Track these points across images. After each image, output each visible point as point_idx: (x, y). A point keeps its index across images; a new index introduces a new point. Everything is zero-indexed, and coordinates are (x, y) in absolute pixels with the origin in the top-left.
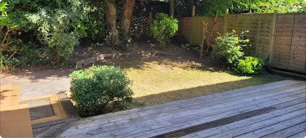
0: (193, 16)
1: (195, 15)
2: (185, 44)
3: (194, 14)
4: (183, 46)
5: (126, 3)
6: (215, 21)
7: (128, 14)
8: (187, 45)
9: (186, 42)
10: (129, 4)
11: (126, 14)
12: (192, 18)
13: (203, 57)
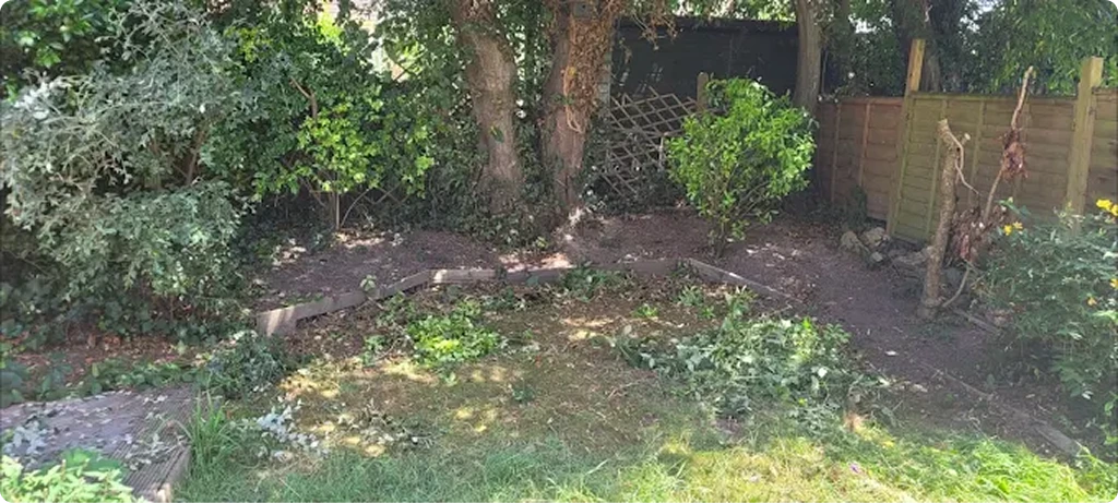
0: (913, 92)
1: (921, 88)
2: (865, 229)
3: (914, 82)
4: (849, 238)
5: (567, 37)
6: (1010, 125)
7: (573, 84)
8: (875, 235)
9: (869, 220)
10: (580, 39)
11: (566, 85)
12: (906, 102)
13: (939, 310)
